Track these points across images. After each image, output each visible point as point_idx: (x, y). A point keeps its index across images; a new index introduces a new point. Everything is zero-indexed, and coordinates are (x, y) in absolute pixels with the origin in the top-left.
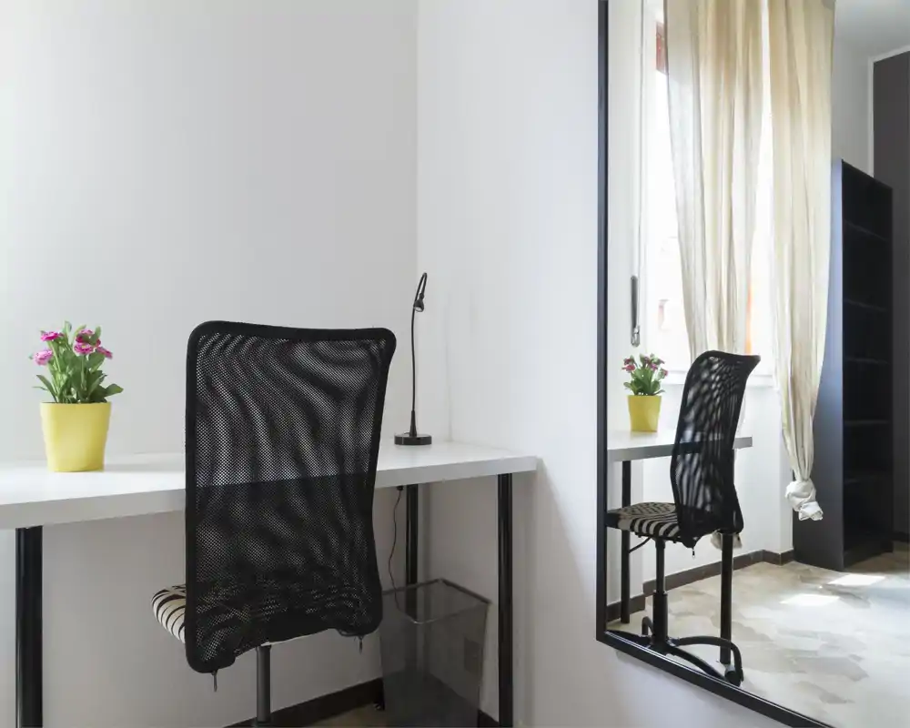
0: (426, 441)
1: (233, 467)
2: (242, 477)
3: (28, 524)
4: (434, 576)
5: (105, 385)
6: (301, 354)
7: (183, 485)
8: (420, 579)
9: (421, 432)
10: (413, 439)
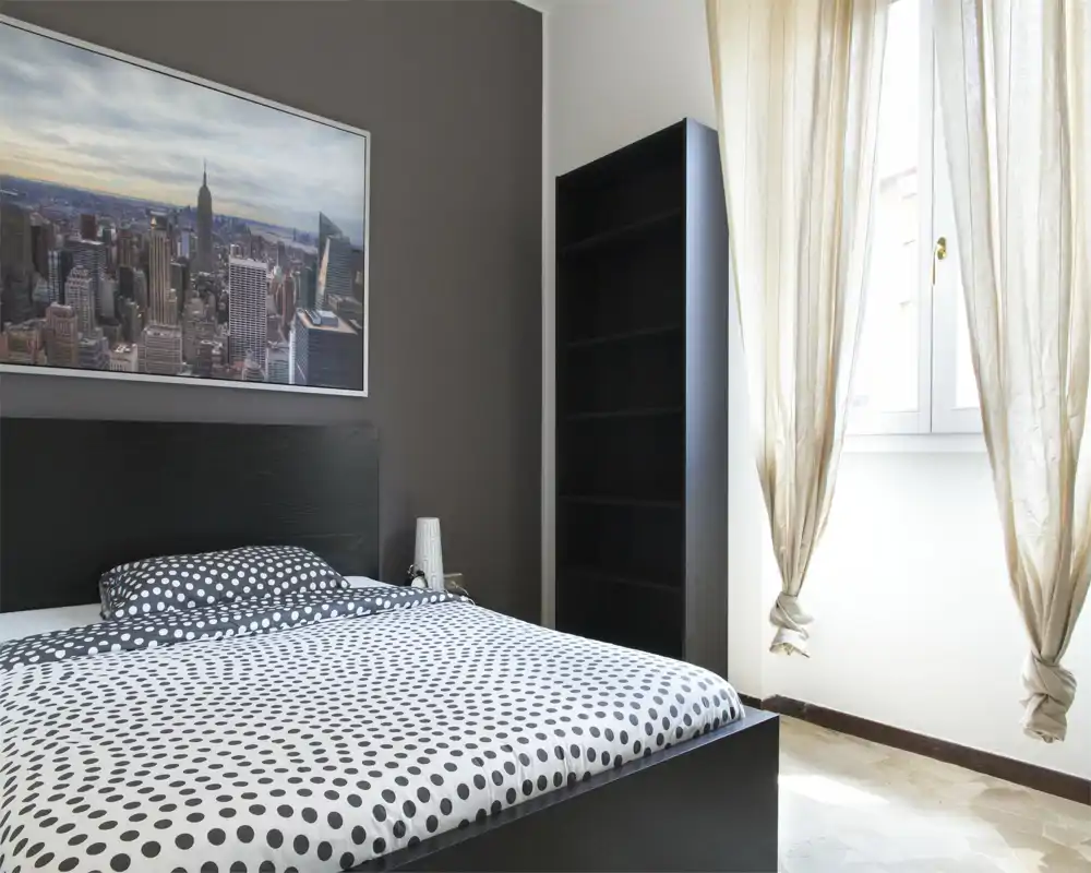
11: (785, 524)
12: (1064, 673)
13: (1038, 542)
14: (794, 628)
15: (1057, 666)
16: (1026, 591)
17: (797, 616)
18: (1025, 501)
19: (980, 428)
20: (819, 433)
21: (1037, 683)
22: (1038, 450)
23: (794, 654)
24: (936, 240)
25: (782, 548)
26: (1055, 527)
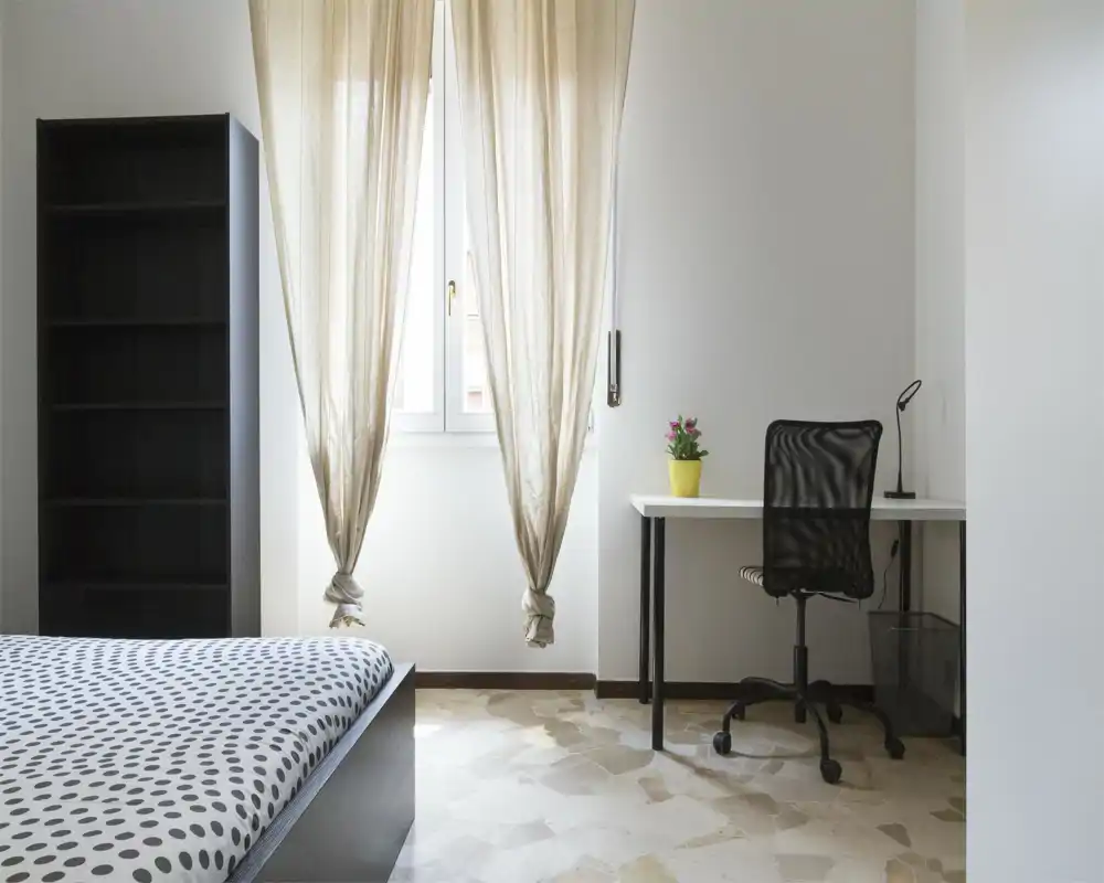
0: (911, 496)
1: (782, 499)
2: (787, 505)
3: (660, 516)
4: (926, 610)
5: (699, 450)
6: (830, 436)
7: (762, 505)
8: (914, 607)
9: (906, 489)
10: (900, 494)
11: (340, 512)
12: (550, 598)
13: (536, 508)
14: (353, 603)
15: (544, 594)
16: (528, 544)
17: (353, 592)
18: (529, 482)
19: (494, 428)
20: (372, 429)
21: (537, 608)
22: (536, 446)
23: (353, 624)
24: (448, 281)
25: (339, 532)
26: (546, 499)
